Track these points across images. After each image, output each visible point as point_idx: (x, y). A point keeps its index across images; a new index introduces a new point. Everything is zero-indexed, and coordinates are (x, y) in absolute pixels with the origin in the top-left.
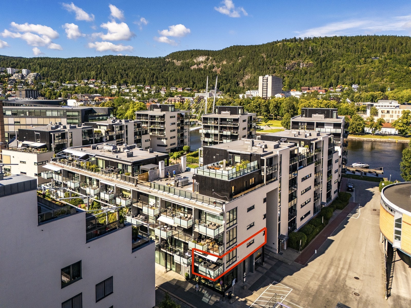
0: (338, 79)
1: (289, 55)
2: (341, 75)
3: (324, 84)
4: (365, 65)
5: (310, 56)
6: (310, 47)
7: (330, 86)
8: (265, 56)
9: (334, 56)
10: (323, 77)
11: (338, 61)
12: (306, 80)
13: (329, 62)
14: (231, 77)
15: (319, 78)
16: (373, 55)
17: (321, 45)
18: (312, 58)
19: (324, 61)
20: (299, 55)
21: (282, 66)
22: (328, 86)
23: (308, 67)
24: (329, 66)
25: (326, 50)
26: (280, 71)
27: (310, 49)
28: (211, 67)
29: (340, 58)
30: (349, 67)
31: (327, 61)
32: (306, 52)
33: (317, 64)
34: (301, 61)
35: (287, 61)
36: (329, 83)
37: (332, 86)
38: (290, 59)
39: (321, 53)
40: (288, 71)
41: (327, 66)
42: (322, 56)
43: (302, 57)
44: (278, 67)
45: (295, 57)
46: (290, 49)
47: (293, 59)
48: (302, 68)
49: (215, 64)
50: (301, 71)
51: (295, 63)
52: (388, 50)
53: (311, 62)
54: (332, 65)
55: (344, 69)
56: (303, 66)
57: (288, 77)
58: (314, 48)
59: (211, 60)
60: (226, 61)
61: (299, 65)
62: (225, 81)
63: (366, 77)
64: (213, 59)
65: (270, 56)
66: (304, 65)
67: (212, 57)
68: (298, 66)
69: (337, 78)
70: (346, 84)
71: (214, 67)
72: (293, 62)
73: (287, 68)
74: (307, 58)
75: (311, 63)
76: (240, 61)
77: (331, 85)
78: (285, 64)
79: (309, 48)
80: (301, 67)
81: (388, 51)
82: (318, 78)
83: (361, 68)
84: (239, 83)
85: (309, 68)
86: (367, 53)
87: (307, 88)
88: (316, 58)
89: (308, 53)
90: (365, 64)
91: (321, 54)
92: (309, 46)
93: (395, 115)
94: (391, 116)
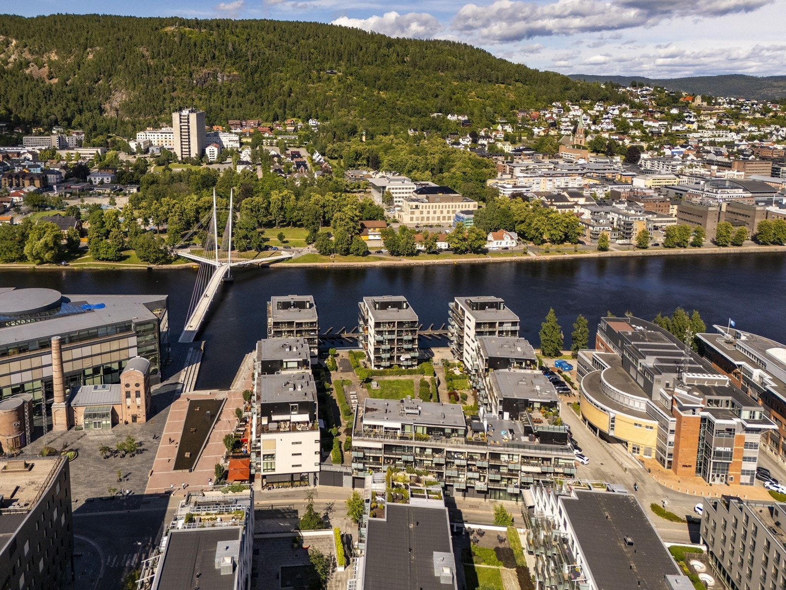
0: (285, 108)
1: (196, 57)
2: (289, 101)
3: (265, 116)
4: (320, 84)
5: (232, 61)
6: (230, 44)
7: (274, 120)
8: (147, 54)
9: (271, 63)
10: (259, 101)
11: (278, 74)
12: (233, 107)
13: (264, 73)
14: (84, 94)
15: (254, 104)
16: (327, 66)
17: (248, 40)
18: (237, 66)
19: (256, 71)
20: (214, 57)
21: (186, 78)
22: (271, 118)
23: (231, 81)
24: (265, 82)
25: (257, 51)
26: (184, 87)
27: (230, 48)
28: (21, 63)
29: (280, 68)
30: (298, 86)
31: (261, 73)
32: (223, 52)
33: (247, 76)
34: (218, 69)
35: (193, 68)
36: (272, 114)
37: (278, 120)
38: (198, 64)
39: (250, 57)
40: (198, 88)
41: (262, 81)
42: (253, 63)
43: (219, 62)
44: (179, 80)
45: (206, 61)
46: (195, 45)
47: (204, 66)
48: (222, 83)
49: (27, 56)
50: (221, 88)
51: (209, 74)
52: (345, 57)
53: (235, 73)
54: (269, 81)
55: (291, 89)
56: (223, 79)
57: (201, 99)
58: (237, 45)
59: (17, 47)
60: (56, 53)
61: (216, 78)
62: (73, 103)
63: (326, 107)
64: (21, 45)
65: (159, 54)
66: (225, 78)
67: (17, 38)
68: (214, 78)
69: (283, 106)
70: (299, 117)
71: (27, 65)
72: (205, 71)
73: (195, 82)
74: (227, 65)
75: (235, 75)
76: (91, 57)
77: (275, 118)
78: (191, 75)
79: (227, 46)
80: (220, 80)
81: (345, 60)
82: (252, 103)
83: (316, 89)
84: (103, 106)
85: (233, 84)
86: (318, 62)
87: (238, 122)
88: (243, 66)
89: (229, 56)
90: (319, 82)
91: (250, 59)
92: (228, 41)
93: (425, 211)
94: (422, 213)
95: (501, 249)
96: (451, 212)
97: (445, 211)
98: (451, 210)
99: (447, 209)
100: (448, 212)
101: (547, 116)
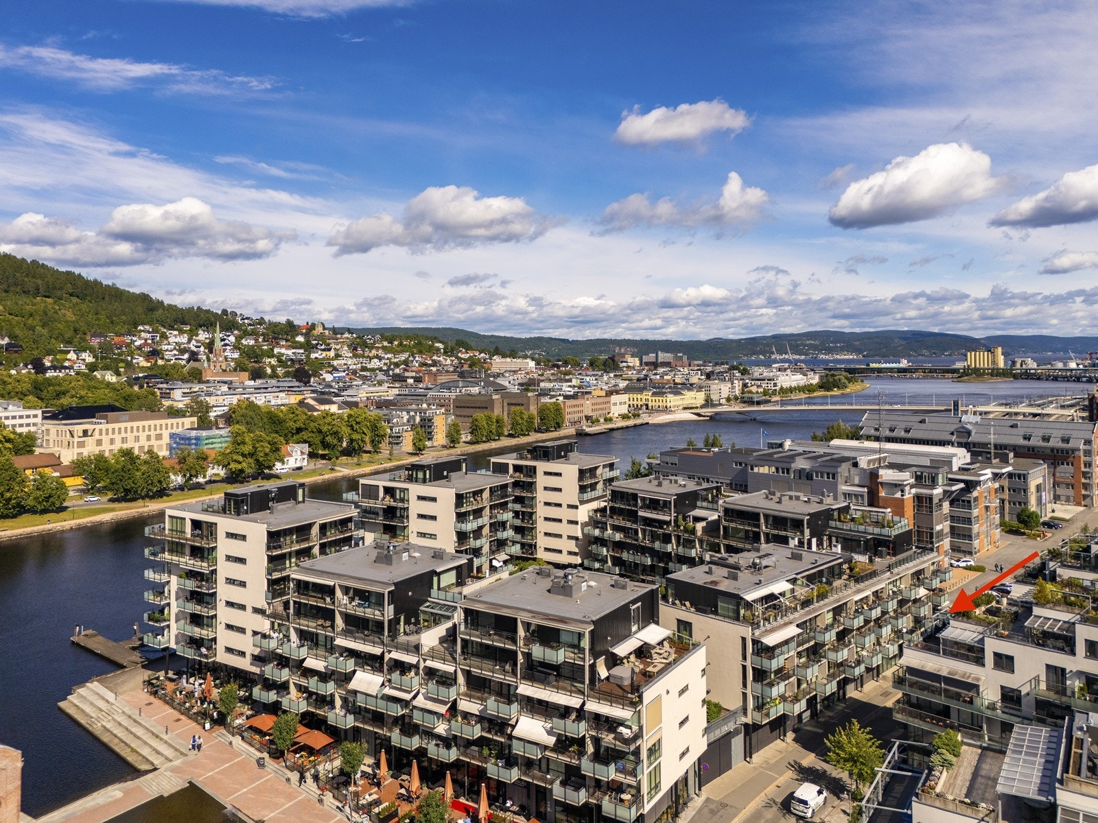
93: (105, 439)
94: (99, 442)
95: (291, 471)
96: (153, 437)
97: (143, 436)
98: (153, 433)
99: (147, 433)
100: (149, 438)
101: (136, 344)
